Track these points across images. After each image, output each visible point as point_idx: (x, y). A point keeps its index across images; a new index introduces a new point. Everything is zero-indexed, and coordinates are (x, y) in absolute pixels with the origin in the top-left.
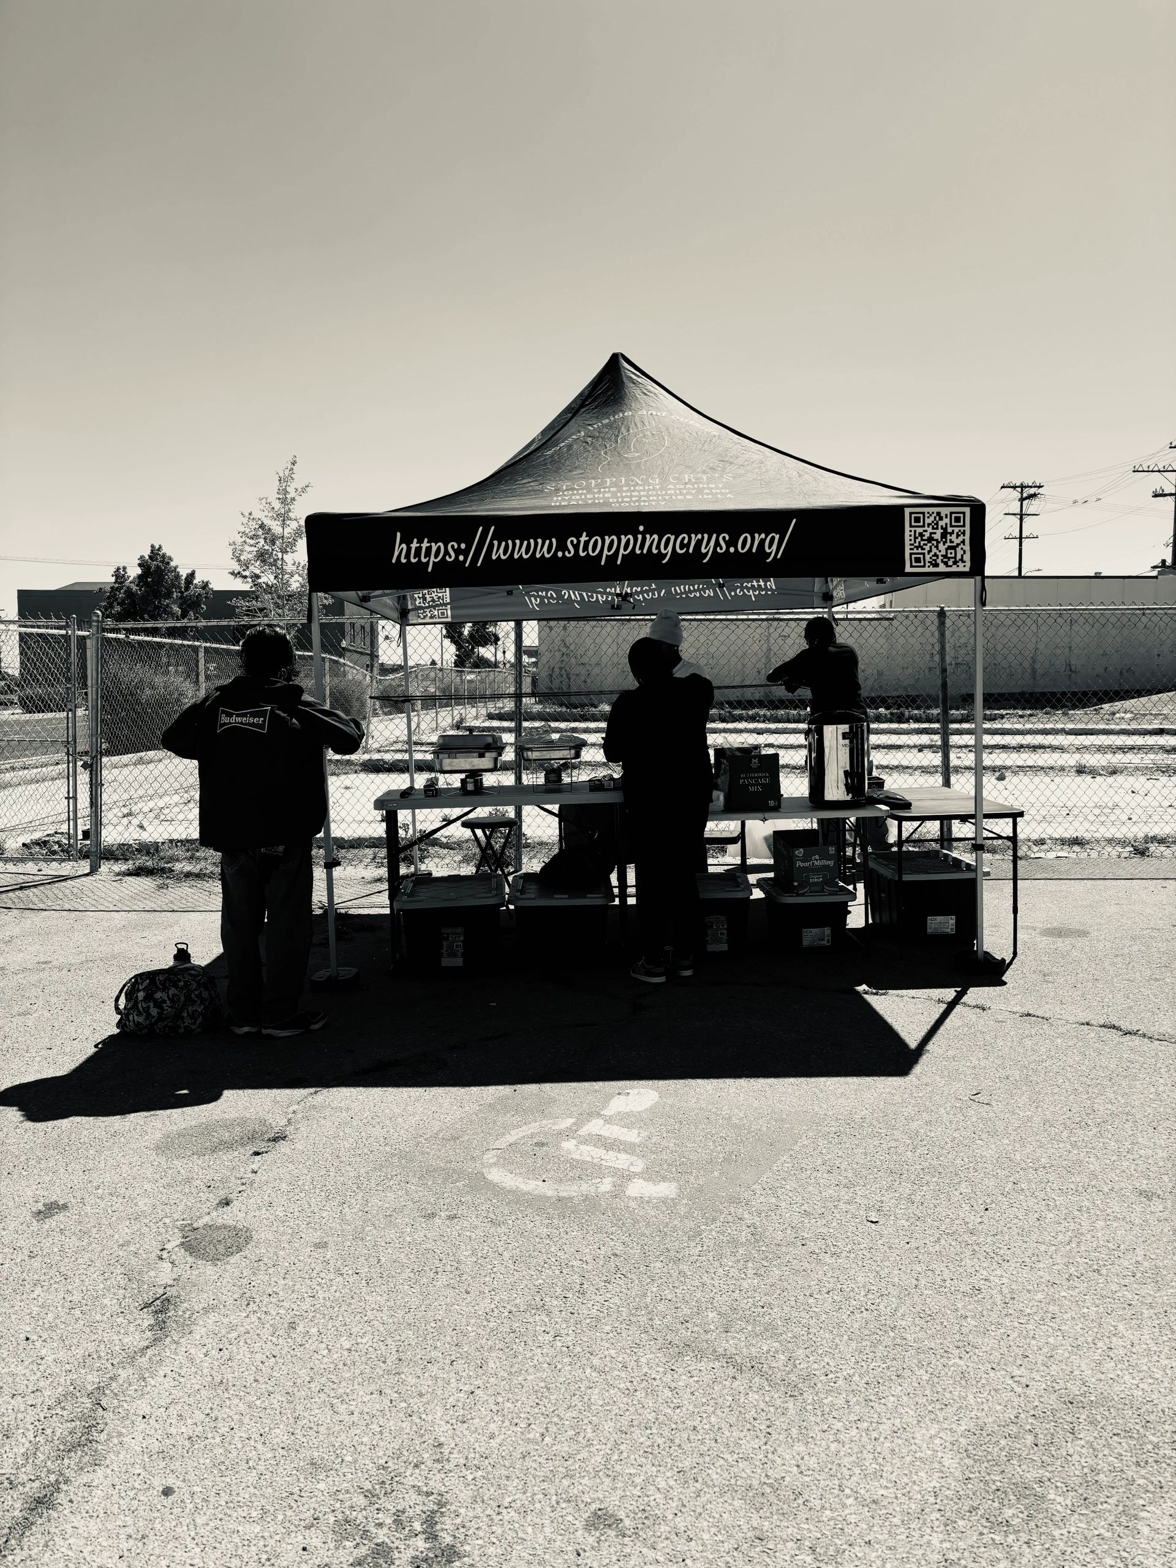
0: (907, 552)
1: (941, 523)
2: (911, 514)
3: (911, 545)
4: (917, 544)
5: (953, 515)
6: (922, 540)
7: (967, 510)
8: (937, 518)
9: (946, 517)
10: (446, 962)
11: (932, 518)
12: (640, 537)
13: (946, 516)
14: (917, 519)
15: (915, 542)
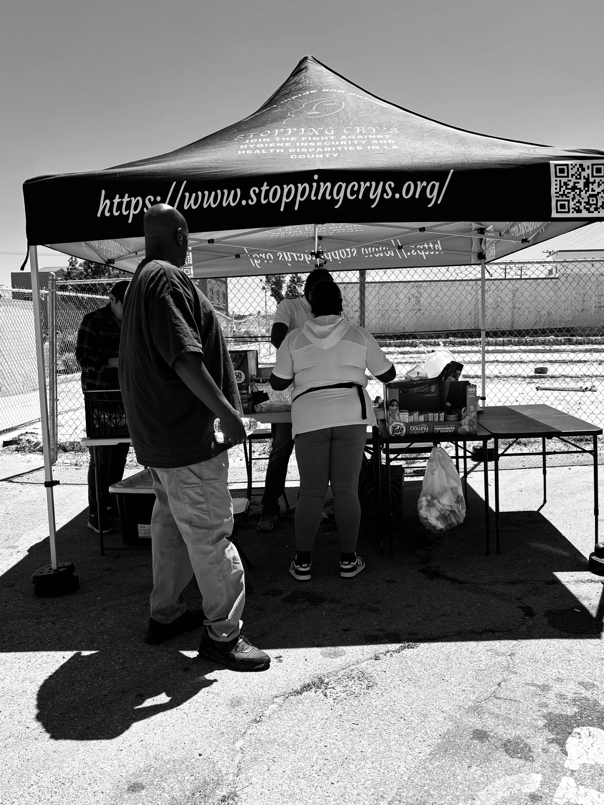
0: (554, 199)
1: (583, 174)
2: (556, 165)
3: (556, 193)
4: (562, 192)
5: (595, 167)
6: (567, 189)
8: (580, 169)
11: (575, 170)
12: (315, 185)
13: (588, 167)
14: (562, 171)
15: (560, 191)
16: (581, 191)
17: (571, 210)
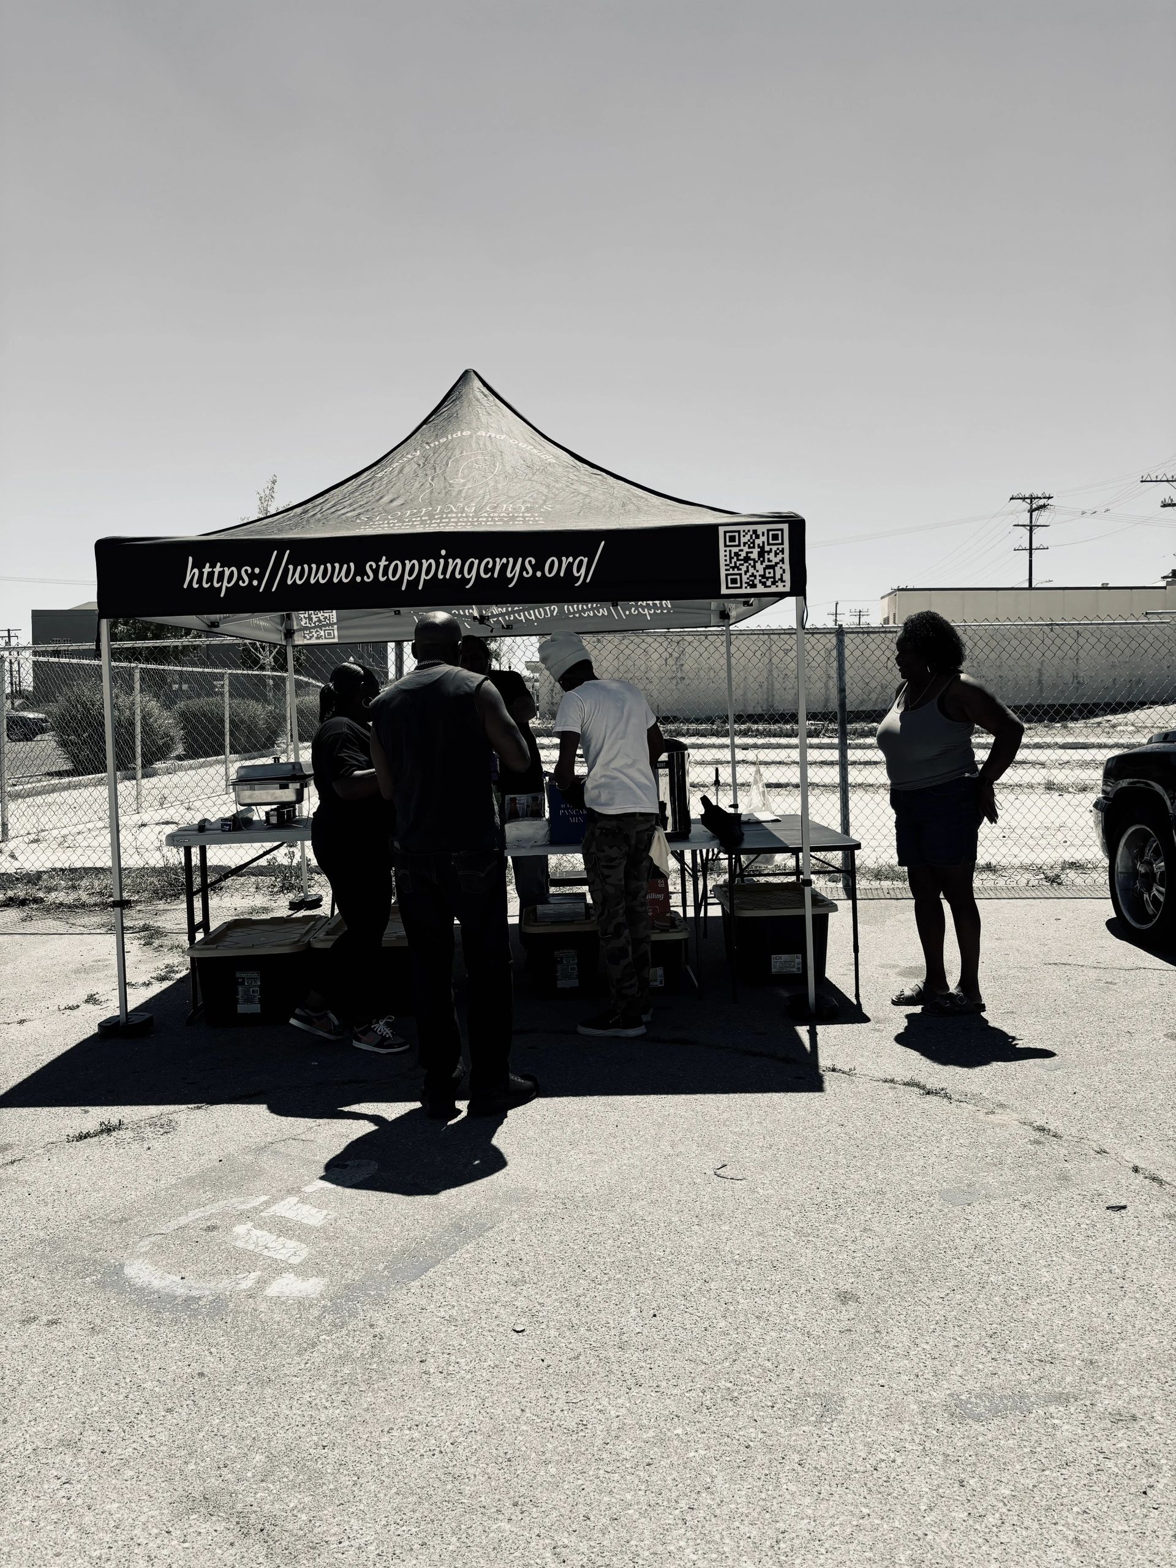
0: (723, 573)
1: (757, 542)
2: (725, 532)
3: (726, 565)
4: (733, 565)
5: (771, 533)
6: (738, 560)
7: (785, 527)
8: (754, 536)
9: (763, 535)
10: (242, 1008)
11: (748, 537)
12: (442, 561)
13: (763, 533)
14: (732, 539)
15: (731, 562)
16: (755, 562)
17: (744, 585)
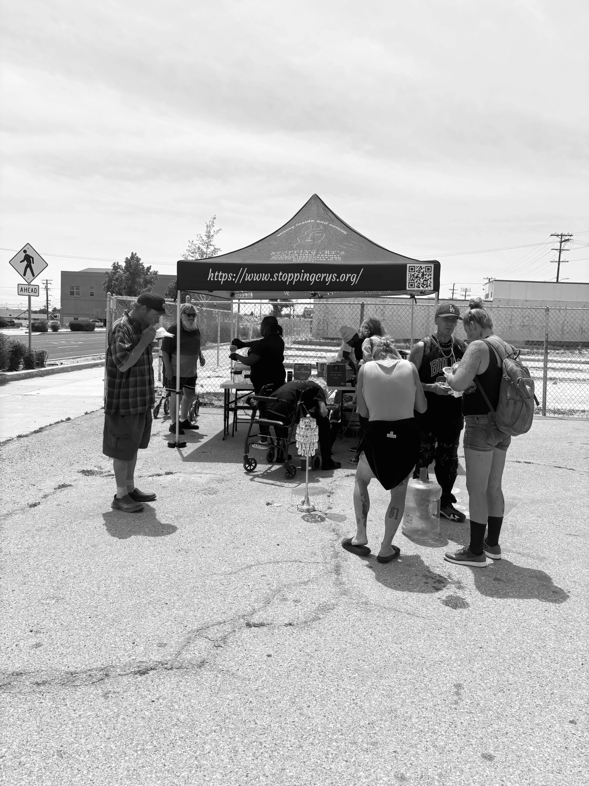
0: (408, 282)
1: (421, 271)
2: (410, 267)
3: (409, 279)
5: (427, 268)
6: (414, 277)
7: (433, 265)
8: (420, 268)
12: (302, 274)
13: (424, 267)
14: (412, 269)
16: (420, 278)
17: (415, 287)
